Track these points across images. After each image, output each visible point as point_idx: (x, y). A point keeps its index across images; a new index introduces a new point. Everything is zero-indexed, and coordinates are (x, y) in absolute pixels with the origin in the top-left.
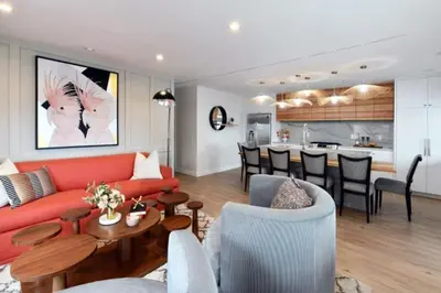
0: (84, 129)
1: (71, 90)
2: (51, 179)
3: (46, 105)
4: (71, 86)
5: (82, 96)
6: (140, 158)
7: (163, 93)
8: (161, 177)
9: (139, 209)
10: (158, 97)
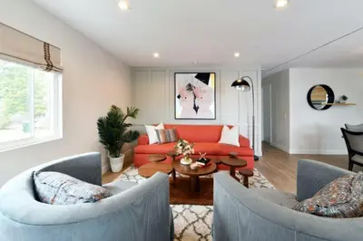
0: (196, 109)
1: (190, 87)
2: (176, 133)
3: (179, 97)
4: (190, 85)
5: (195, 90)
6: (225, 129)
7: (239, 81)
8: (238, 145)
9: (202, 161)
10: (235, 84)
